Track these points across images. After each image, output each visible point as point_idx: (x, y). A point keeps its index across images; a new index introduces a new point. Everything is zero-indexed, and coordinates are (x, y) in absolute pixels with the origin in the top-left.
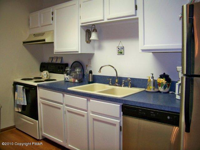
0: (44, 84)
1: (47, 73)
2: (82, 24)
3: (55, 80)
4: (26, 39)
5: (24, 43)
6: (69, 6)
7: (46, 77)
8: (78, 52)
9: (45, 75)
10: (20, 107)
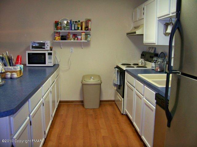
0: (128, 69)
1: (142, 61)
2: (159, 18)
3: (146, 67)
4: (130, 31)
5: (127, 34)
6: (152, 2)
7: (141, 64)
8: (155, 44)
9: (140, 62)
10: (116, 86)
